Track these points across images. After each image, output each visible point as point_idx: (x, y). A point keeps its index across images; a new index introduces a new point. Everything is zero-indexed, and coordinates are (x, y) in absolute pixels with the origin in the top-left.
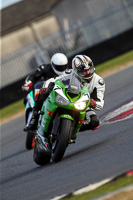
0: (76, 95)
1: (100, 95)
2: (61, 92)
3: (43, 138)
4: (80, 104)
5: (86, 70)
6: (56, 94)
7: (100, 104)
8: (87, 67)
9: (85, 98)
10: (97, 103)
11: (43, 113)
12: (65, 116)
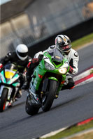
0: (60, 63)
1: (75, 64)
2: (48, 61)
3: (35, 95)
4: (62, 70)
5: (66, 46)
6: (45, 62)
7: (76, 70)
8: (66, 43)
9: (66, 65)
10: (74, 69)
11: (35, 77)
12: (52, 78)
